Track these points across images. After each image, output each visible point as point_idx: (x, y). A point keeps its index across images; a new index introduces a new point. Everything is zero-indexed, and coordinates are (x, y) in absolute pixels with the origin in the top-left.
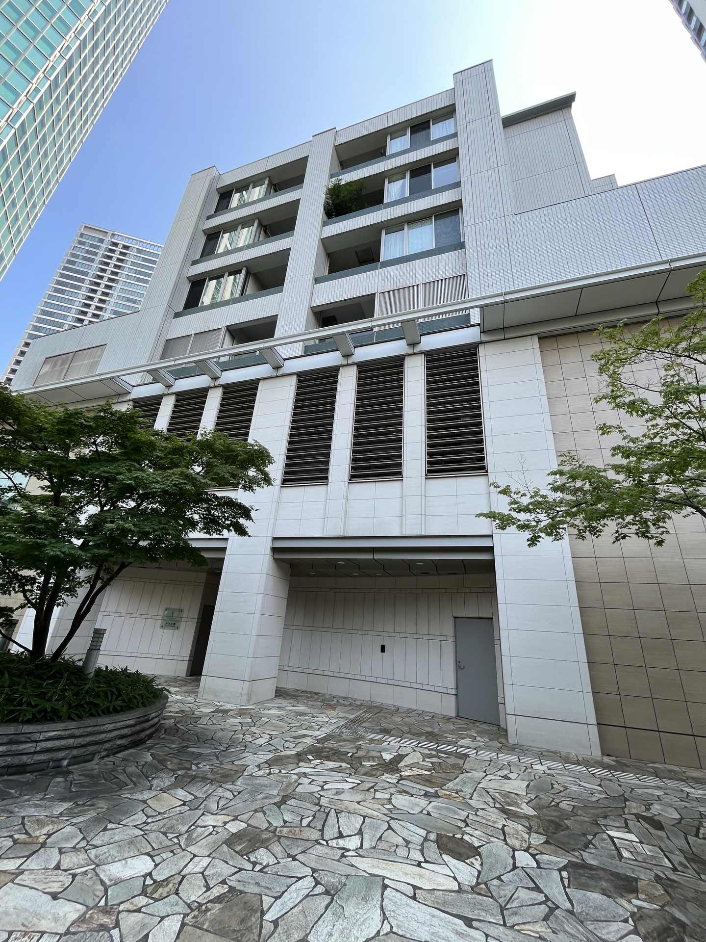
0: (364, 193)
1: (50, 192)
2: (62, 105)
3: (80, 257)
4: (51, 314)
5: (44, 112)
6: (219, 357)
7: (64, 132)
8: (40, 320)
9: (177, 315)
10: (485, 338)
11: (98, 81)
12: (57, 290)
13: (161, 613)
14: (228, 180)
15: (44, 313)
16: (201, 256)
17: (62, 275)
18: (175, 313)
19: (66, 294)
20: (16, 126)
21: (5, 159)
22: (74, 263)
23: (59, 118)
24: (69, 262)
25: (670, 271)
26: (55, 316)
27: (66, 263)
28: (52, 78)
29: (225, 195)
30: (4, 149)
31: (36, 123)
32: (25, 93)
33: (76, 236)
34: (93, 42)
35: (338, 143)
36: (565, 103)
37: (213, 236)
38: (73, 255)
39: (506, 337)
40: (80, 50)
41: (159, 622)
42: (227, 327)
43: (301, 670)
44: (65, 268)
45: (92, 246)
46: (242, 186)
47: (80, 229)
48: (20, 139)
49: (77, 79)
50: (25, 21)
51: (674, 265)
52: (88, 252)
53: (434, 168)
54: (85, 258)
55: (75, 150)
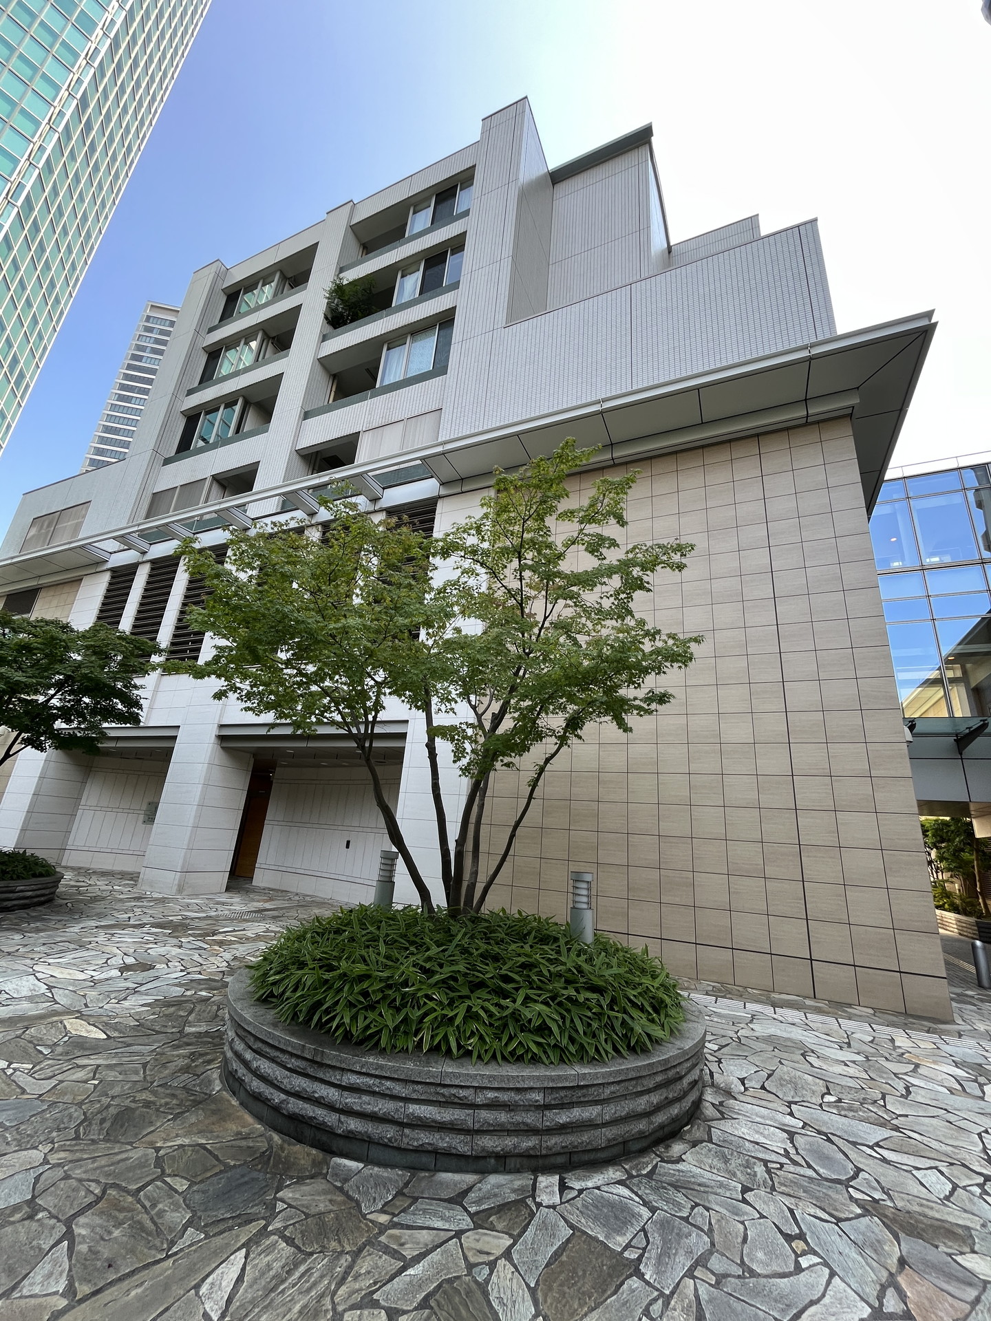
0: (374, 291)
1: (77, 280)
2: (79, 161)
3: (148, 350)
4: (116, 431)
5: (55, 176)
6: (202, 515)
7: (87, 196)
8: (103, 440)
9: (167, 461)
10: (443, 492)
11: (129, 117)
12: (121, 398)
13: (144, 807)
14: (239, 275)
15: (107, 429)
16: (200, 383)
17: (127, 377)
18: (165, 460)
19: (133, 401)
20: (19, 203)
21: (10, 248)
22: (139, 358)
23: (77, 178)
24: (134, 357)
25: (810, 359)
26: (121, 433)
27: (131, 359)
28: (60, 129)
29: (233, 296)
30: (6, 237)
31: (46, 194)
32: (26, 156)
33: (141, 321)
34: (114, 65)
35: (354, 221)
36: (641, 139)
37: (214, 354)
38: (139, 348)
39: (464, 490)
40: (95, 81)
41: (141, 817)
42: (213, 476)
43: (276, 868)
44: (129, 367)
45: (162, 332)
46: (250, 284)
47: (145, 311)
48: (27, 219)
49: (96, 121)
50: (18, 57)
51: (816, 351)
52: (157, 341)
53: (452, 254)
54: (154, 351)
55: (106, 217)
